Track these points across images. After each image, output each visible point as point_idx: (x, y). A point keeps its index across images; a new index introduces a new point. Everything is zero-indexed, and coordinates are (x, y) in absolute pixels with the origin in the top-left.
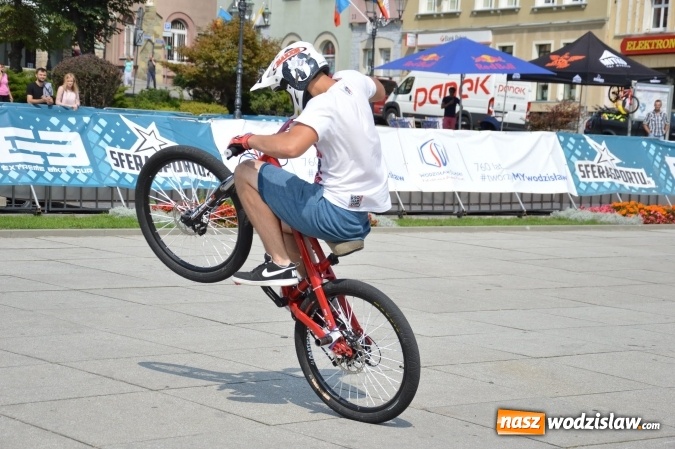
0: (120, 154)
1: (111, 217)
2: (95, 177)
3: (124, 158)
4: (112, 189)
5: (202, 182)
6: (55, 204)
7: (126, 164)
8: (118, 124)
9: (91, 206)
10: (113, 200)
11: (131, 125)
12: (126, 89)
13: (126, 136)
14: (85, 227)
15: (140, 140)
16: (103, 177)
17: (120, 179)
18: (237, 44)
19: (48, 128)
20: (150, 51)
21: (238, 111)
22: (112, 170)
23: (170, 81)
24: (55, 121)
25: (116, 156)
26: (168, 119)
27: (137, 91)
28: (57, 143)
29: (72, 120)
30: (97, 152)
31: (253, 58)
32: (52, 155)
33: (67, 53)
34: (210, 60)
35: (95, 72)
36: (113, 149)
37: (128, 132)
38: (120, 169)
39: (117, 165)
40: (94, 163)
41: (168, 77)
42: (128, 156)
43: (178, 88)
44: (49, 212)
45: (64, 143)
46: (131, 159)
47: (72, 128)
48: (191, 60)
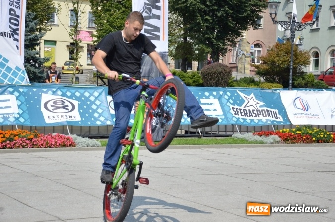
0: (237, 109)
1: (233, 139)
2: (225, 120)
3: (238, 110)
4: (233, 125)
5: (276, 121)
6: (207, 133)
7: (239, 113)
8: (236, 95)
9: (224, 133)
10: (233, 131)
11: (242, 95)
12: (234, 78)
13: (239, 100)
14: (222, 144)
15: (246, 102)
16: (229, 120)
17: (237, 121)
18: (288, 54)
19: (204, 98)
20: (244, 59)
21: (290, 87)
22: (233, 116)
23: (254, 73)
24: (207, 94)
25: (235, 110)
26: (260, 91)
27: (238, 78)
28: (208, 104)
29: (215, 93)
30: (226, 108)
31: (296, 60)
32: (206, 110)
33: (205, 62)
34: (273, 63)
35: (220, 70)
36: (234, 107)
37: (241, 98)
38: (237, 116)
39: (235, 114)
40: (225, 114)
41: (252, 71)
42: (240, 109)
43: (258, 76)
44: (205, 137)
45: (211, 104)
46: (242, 111)
47: (215, 97)
48: (265, 63)
